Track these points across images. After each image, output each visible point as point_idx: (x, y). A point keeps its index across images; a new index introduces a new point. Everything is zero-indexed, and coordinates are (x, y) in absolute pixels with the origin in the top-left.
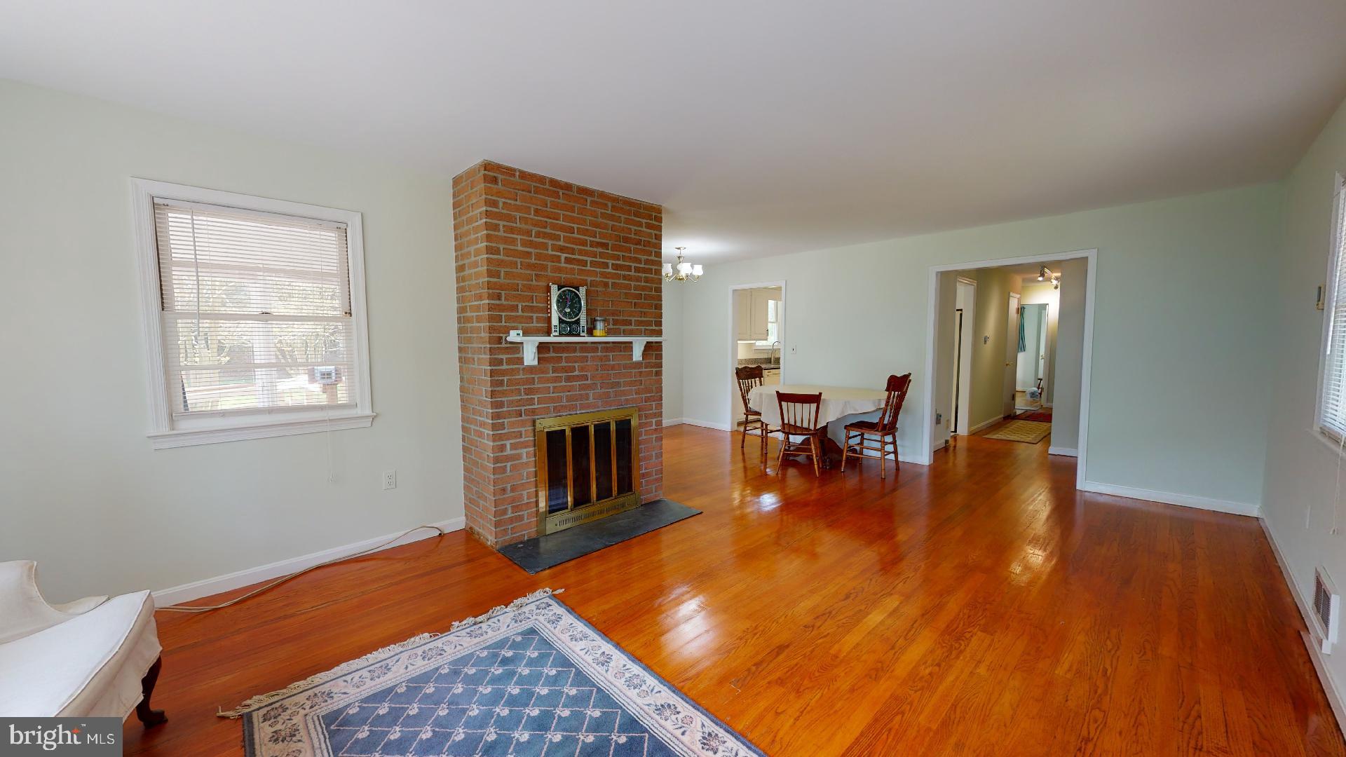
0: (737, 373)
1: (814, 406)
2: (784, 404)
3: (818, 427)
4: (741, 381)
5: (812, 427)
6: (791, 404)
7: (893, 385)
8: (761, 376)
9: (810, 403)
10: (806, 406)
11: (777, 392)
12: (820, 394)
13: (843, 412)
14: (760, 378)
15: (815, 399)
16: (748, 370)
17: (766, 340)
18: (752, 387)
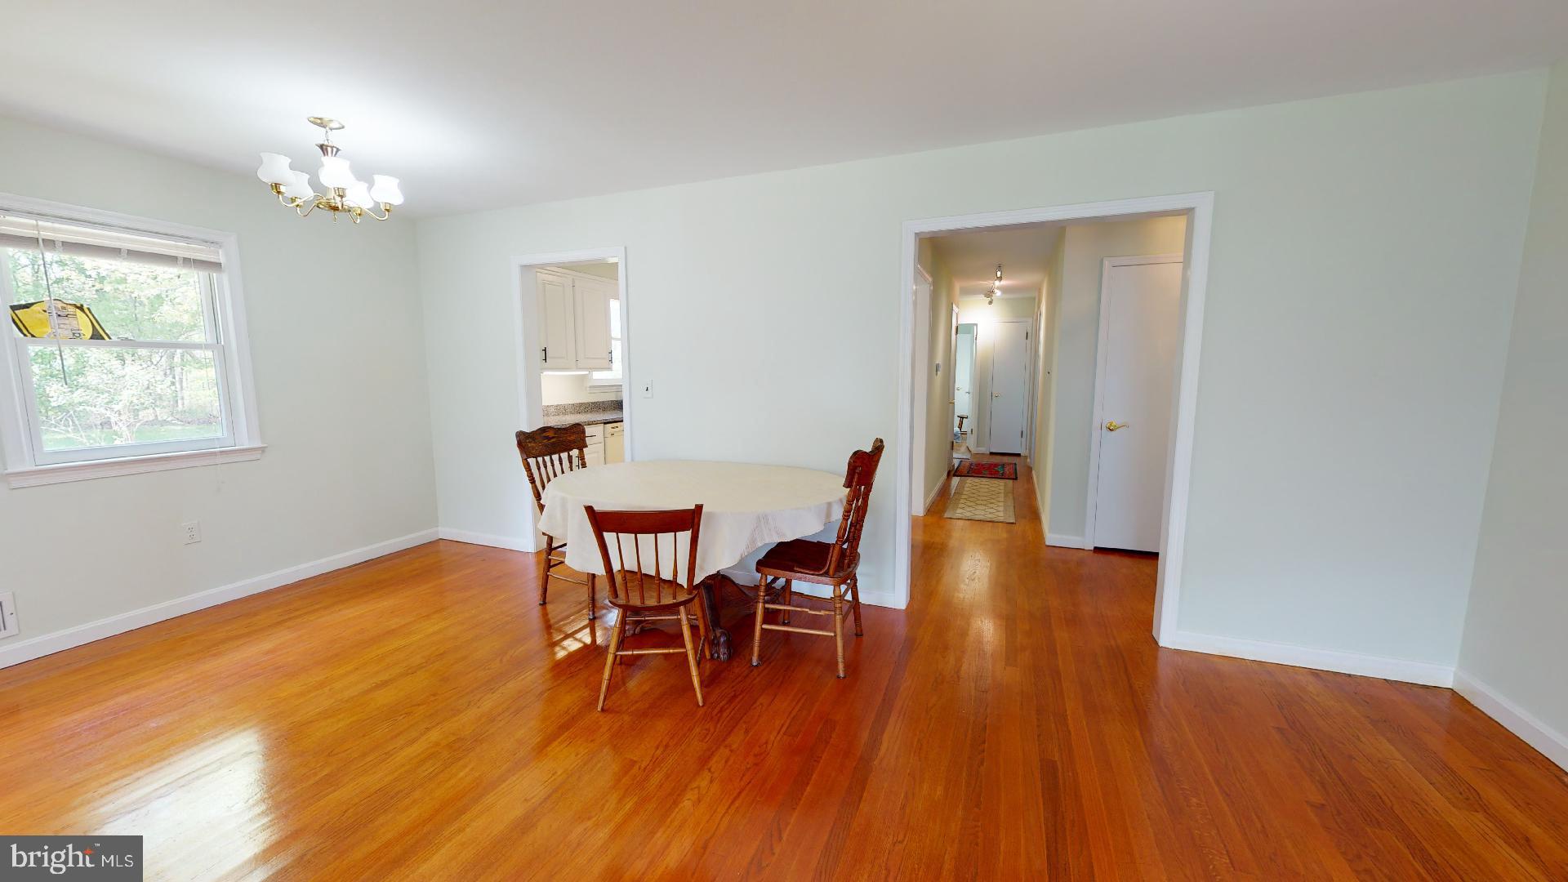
0: (520, 444)
1: (685, 537)
2: (610, 537)
3: (697, 581)
4: (532, 461)
5: (682, 580)
6: (627, 538)
7: (859, 474)
8: (582, 446)
9: (675, 531)
10: (666, 538)
11: (590, 510)
12: (699, 508)
13: (753, 541)
14: (581, 450)
15: (687, 520)
16: (551, 434)
17: (610, 369)
18: (549, 480)
